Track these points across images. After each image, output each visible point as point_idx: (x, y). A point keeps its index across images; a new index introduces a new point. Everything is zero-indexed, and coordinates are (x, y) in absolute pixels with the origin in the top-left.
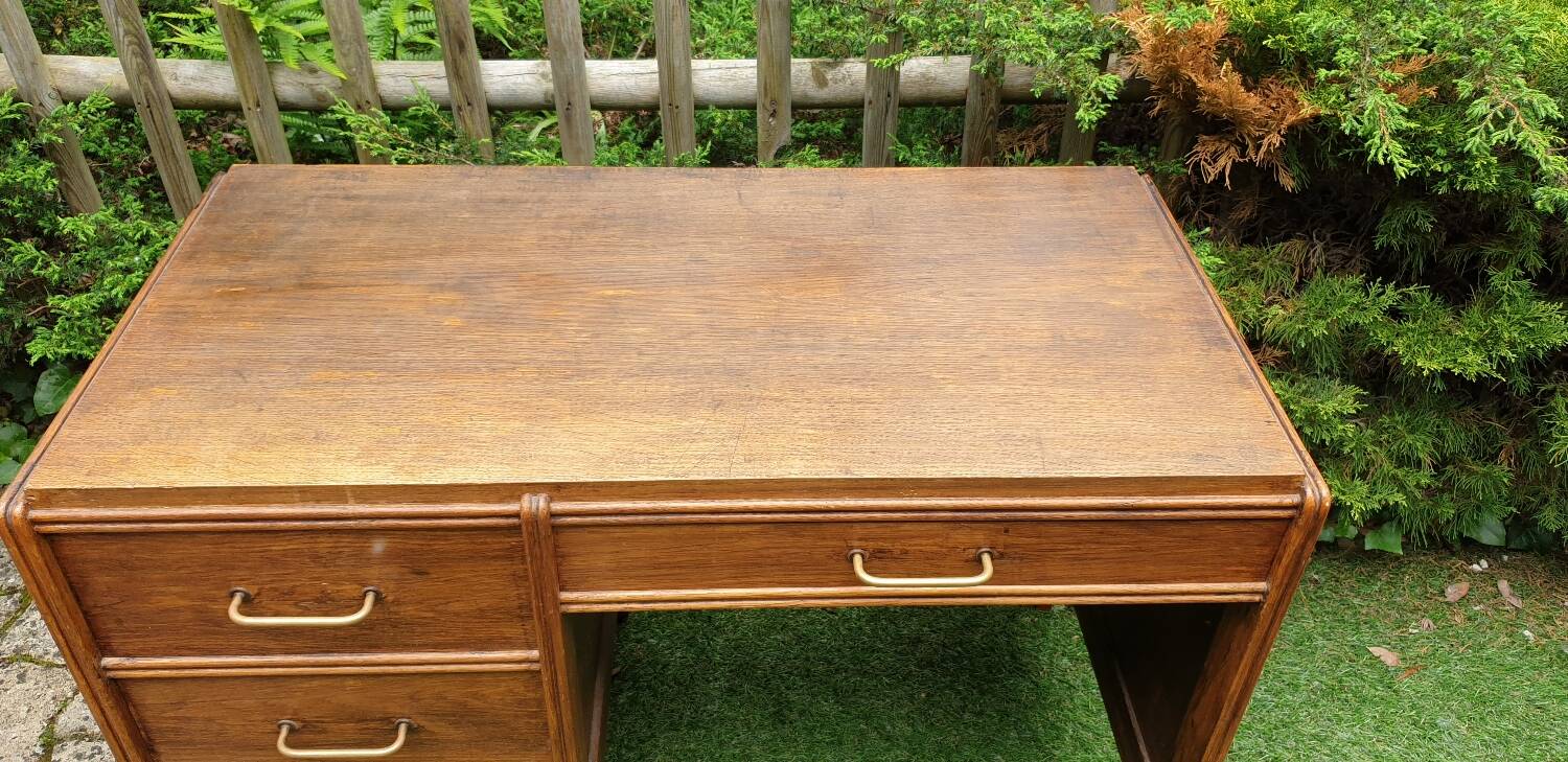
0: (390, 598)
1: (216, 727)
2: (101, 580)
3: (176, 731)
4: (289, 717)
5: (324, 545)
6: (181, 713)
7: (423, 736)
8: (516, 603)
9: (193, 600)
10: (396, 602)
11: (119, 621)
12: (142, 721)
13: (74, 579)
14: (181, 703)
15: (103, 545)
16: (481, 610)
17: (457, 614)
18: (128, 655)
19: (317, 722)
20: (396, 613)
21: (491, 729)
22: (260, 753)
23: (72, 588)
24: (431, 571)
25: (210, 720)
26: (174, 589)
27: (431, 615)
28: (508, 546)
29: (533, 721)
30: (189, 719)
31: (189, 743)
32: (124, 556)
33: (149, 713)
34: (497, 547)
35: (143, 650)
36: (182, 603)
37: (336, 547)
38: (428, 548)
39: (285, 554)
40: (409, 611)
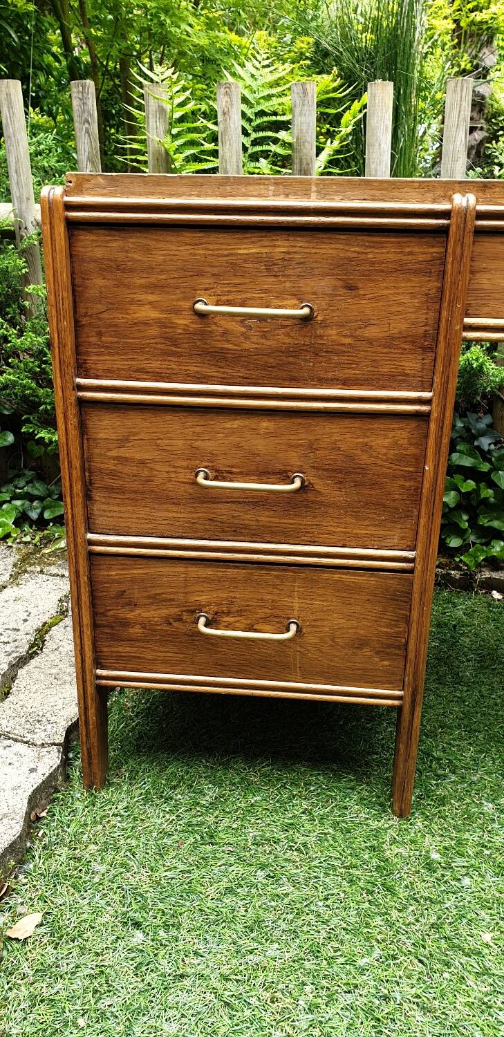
0: (320, 318)
1: (146, 472)
2: (97, 284)
3: (114, 474)
4: (206, 464)
5: (280, 247)
6: (123, 452)
7: (311, 496)
8: (421, 330)
9: (162, 311)
10: (324, 324)
11: (100, 334)
12: (90, 459)
13: (78, 281)
14: (124, 441)
15: (109, 241)
16: (393, 338)
17: (370, 341)
18: (97, 377)
19: (228, 472)
20: (321, 337)
21: (367, 492)
22: (174, 508)
23: (74, 291)
24: (360, 285)
25: (143, 462)
26: (152, 298)
27: (347, 341)
28: (428, 257)
29: (407, 484)
30: (126, 459)
31: (122, 490)
32: (120, 256)
33: (97, 451)
34: (421, 258)
35: (109, 371)
36: (155, 314)
37: (289, 253)
38: (363, 257)
39: (248, 258)
40: (332, 333)
